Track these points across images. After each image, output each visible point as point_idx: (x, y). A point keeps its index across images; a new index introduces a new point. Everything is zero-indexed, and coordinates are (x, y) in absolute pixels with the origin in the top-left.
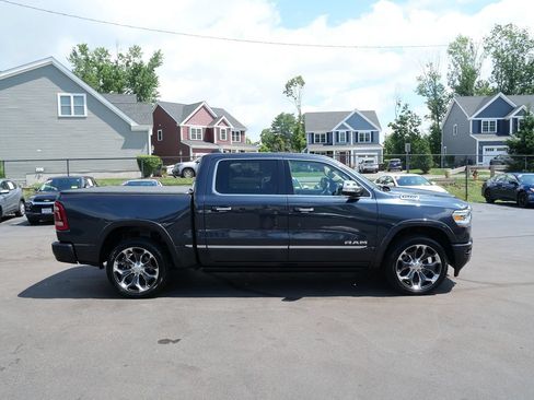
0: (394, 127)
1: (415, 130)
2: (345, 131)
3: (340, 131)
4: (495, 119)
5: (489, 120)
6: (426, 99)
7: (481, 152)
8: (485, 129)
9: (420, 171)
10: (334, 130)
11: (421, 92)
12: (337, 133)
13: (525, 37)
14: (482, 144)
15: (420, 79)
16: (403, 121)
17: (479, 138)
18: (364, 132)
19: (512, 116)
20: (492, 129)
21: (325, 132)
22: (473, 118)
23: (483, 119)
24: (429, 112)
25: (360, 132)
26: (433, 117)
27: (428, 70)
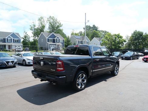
0: (23, 38)
1: (29, 40)
2: (10, 38)
3: (8, 38)
4: (52, 39)
5: (51, 39)
6: (32, 31)
7: (50, 46)
8: (50, 41)
9: (35, 51)
10: (6, 38)
11: (31, 29)
12: (8, 39)
13: (56, 20)
14: (50, 44)
15: (30, 26)
16: (25, 37)
17: (49, 43)
18: (16, 39)
19: (56, 38)
20: (52, 41)
21: (3, 38)
22: (47, 38)
23: (50, 39)
24: (33, 35)
25: (15, 39)
26: (34, 37)
27: (33, 24)
